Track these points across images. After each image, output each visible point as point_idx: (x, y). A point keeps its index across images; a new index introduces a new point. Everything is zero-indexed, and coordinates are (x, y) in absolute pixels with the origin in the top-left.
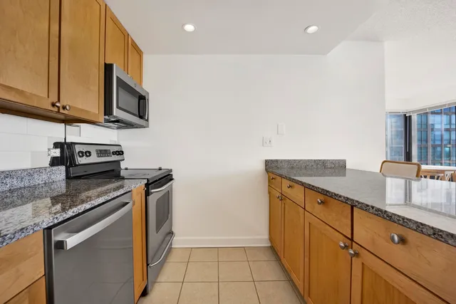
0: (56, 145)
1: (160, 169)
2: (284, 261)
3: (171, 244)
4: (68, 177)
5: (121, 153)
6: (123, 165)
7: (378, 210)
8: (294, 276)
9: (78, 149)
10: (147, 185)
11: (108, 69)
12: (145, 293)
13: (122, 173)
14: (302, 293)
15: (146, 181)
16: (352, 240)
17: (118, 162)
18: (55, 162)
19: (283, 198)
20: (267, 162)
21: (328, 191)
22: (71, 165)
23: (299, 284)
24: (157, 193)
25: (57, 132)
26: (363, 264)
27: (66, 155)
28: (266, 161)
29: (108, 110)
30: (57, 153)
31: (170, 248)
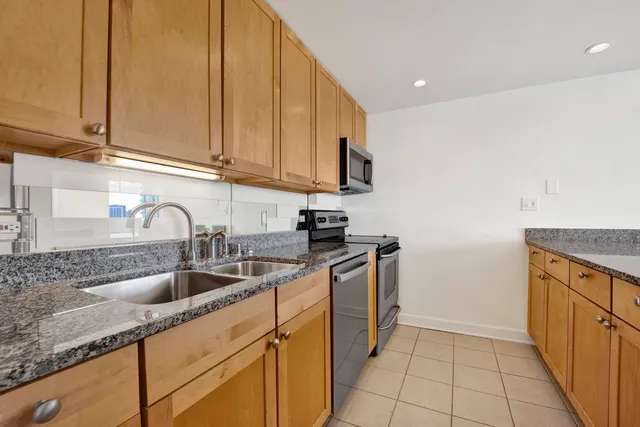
0: (302, 212)
1: (385, 237)
2: (546, 356)
3: (396, 320)
4: (311, 240)
5: (345, 219)
6: (347, 231)
7: (629, 276)
8: (556, 372)
9: (318, 215)
10: (378, 250)
11: (343, 142)
12: (374, 354)
13: (347, 239)
14: (564, 388)
15: (377, 246)
16: (611, 313)
17: (342, 228)
18: (301, 226)
19: (546, 277)
20: (528, 232)
21: (589, 262)
22: (312, 230)
23: (561, 379)
24: (387, 259)
25: (301, 201)
26: (620, 337)
27: (309, 221)
28: (527, 230)
29: (343, 180)
30: (303, 219)
31: (395, 324)
